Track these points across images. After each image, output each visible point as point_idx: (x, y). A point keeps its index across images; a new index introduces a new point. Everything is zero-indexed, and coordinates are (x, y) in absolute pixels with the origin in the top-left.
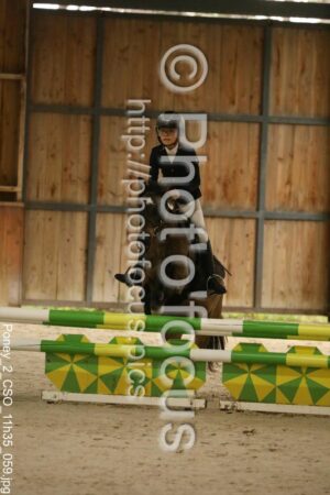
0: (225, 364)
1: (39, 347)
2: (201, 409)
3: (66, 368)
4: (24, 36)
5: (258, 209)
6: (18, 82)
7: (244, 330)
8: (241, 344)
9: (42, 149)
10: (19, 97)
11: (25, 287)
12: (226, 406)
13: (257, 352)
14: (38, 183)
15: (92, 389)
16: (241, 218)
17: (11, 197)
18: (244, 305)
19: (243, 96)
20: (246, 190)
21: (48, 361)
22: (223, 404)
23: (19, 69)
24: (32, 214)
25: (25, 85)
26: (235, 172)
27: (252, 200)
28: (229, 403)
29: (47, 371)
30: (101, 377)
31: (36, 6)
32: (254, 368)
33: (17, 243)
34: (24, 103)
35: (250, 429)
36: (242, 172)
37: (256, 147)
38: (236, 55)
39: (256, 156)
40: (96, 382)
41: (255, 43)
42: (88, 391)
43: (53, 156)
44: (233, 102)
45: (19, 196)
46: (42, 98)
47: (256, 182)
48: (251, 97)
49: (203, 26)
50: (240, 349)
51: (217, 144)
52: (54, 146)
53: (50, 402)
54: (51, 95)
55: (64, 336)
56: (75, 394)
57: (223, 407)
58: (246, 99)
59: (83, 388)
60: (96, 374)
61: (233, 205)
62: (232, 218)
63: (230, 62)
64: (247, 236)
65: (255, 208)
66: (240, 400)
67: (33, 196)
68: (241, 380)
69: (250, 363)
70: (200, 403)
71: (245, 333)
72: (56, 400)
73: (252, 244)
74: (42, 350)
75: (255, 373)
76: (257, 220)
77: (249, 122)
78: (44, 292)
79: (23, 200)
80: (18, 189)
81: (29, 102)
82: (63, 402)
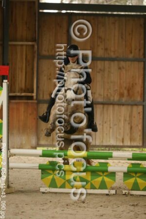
0: (124, 173)
1: (38, 167)
2: (114, 194)
3: (51, 177)
4: (35, 25)
5: (144, 101)
6: (33, 46)
7: (133, 158)
8: (132, 164)
9: (45, 76)
10: (34, 52)
11: (38, 139)
12: (125, 193)
13: (139, 167)
14: (43, 92)
15: (63, 186)
16: (136, 105)
17: (31, 98)
18: (138, 145)
19: (136, 49)
20: (138, 92)
21: (42, 174)
22: (124, 192)
23: (34, 40)
24: (41, 105)
25: (36, 47)
26: (133, 84)
27: (141, 97)
28: (127, 192)
29: (42, 178)
30: (67, 181)
31: (41, 11)
32: (138, 175)
33: (34, 119)
34: (36, 55)
35: (135, 204)
36: (136, 84)
37: (142, 72)
38: (132, 31)
39: (142, 77)
40: (65, 183)
41: (141, 25)
42: (61, 187)
43: (50, 79)
44: (131, 53)
45: (35, 97)
46: (44, 53)
47: (142, 89)
48: (140, 50)
49: (117, 18)
50: (131, 166)
51: (124, 72)
52: (50, 75)
53: (43, 193)
54: (48, 51)
55: (49, 162)
56: (55, 189)
57: (124, 193)
58: (137, 50)
59: (59, 186)
60: (65, 179)
61: (132, 99)
62: (132, 105)
63: (130, 34)
64: (139, 113)
65: (142, 100)
66: (132, 190)
67: (41, 97)
68: (132, 180)
69: (136, 173)
70: (113, 192)
71: (133, 159)
72: (47, 191)
73: (141, 117)
74: (39, 169)
75: (138, 177)
76: (143, 106)
77: (139, 61)
78: (47, 141)
79: (37, 99)
80: (34, 94)
81: (38, 55)
82: (50, 193)
